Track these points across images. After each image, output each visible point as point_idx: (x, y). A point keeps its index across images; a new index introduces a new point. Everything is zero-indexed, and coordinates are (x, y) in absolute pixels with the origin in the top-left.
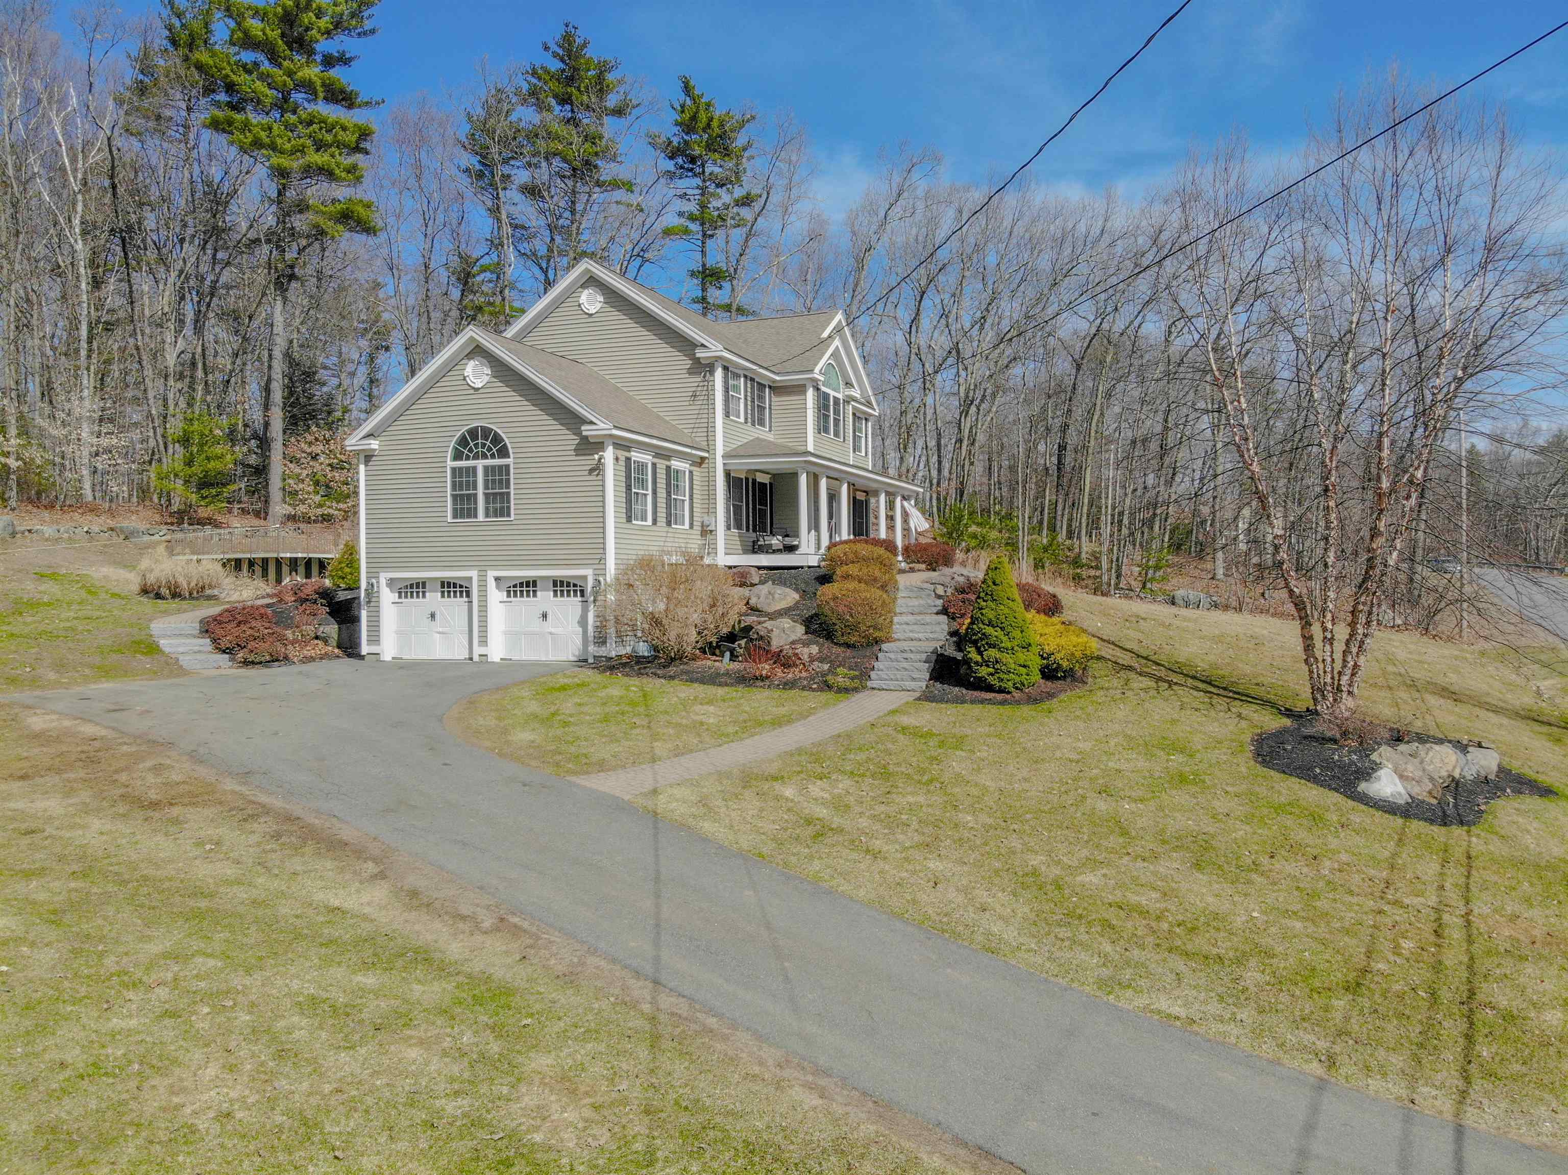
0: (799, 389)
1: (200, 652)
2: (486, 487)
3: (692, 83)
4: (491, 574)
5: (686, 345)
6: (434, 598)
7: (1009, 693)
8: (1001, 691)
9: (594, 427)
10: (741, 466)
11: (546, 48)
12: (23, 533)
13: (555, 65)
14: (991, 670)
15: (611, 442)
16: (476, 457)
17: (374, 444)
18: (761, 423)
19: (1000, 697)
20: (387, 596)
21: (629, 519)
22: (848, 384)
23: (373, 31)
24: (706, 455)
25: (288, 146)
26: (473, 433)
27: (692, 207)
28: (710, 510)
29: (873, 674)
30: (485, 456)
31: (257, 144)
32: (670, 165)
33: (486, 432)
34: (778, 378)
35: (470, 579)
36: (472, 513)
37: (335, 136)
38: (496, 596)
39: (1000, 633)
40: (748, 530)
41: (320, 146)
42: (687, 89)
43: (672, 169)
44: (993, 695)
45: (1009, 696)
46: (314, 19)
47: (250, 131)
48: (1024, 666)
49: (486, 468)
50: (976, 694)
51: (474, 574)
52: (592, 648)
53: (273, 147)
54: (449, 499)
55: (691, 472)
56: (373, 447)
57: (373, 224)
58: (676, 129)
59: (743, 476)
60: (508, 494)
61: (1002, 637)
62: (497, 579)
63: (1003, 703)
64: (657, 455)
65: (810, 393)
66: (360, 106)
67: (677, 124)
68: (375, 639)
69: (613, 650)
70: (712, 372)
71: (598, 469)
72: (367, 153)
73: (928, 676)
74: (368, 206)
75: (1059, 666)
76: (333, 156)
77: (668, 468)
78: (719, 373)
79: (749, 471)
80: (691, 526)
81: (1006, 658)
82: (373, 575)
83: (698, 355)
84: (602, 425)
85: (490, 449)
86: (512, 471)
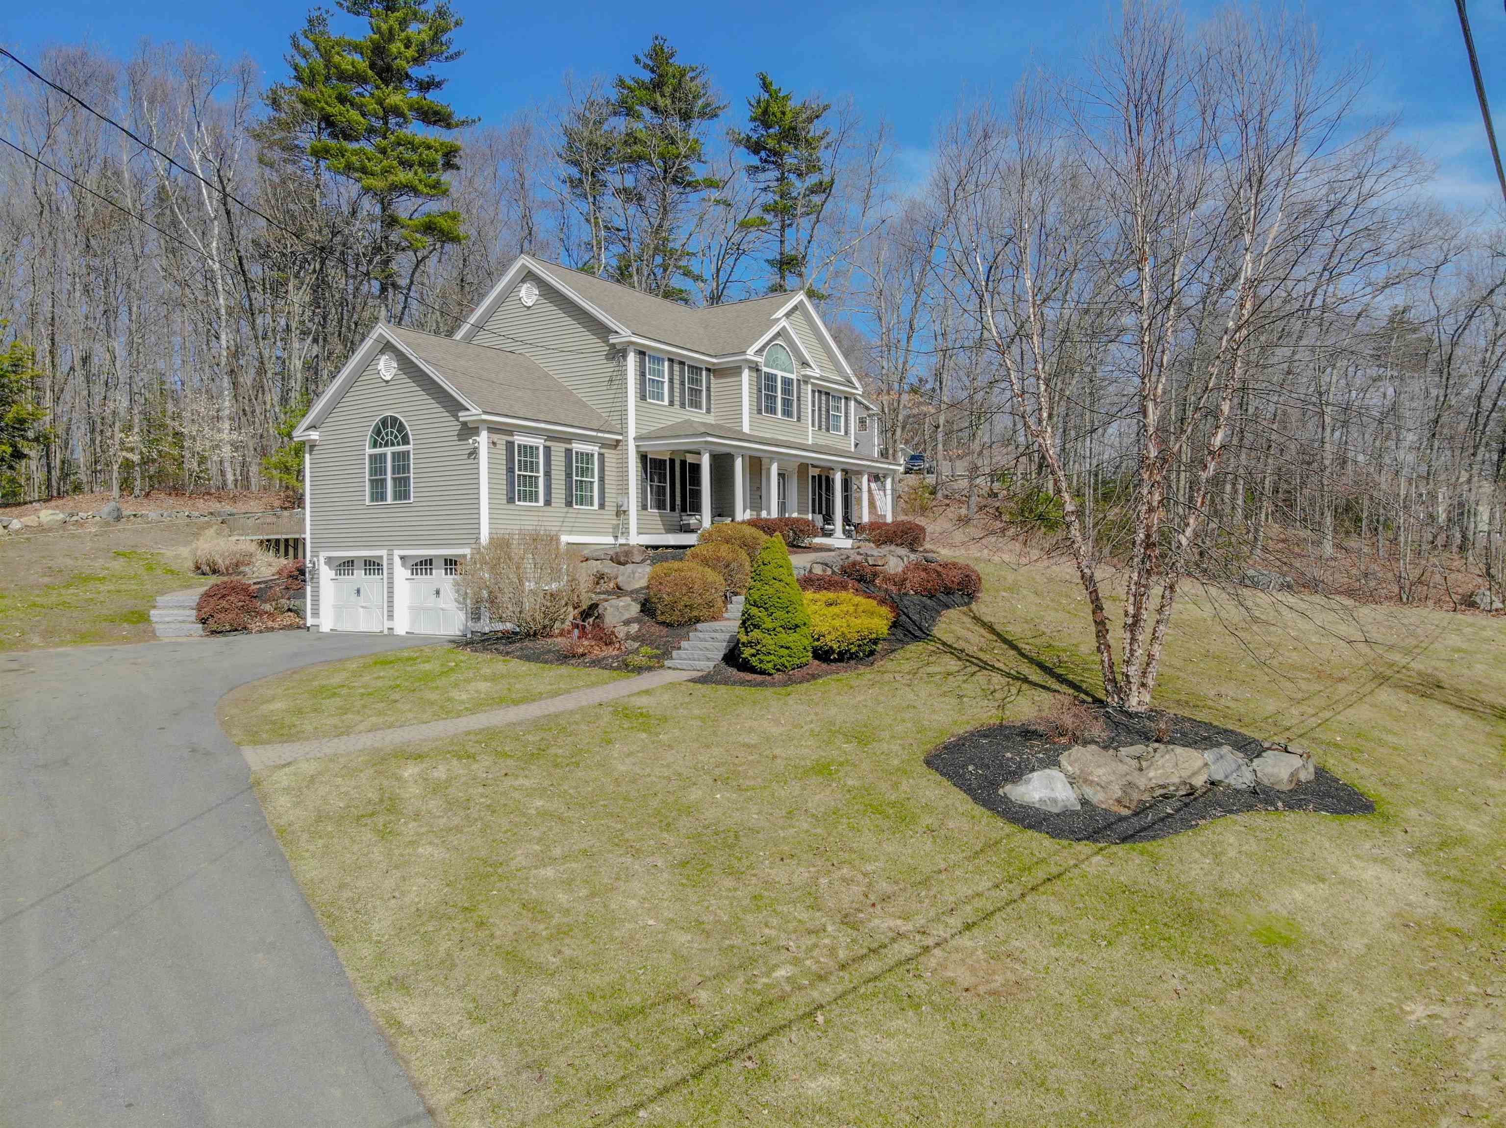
0: (735, 371)
1: (184, 622)
2: (393, 473)
3: (768, 80)
4: (397, 553)
5: (602, 331)
6: (359, 574)
7: (770, 675)
8: (763, 672)
9: (467, 413)
10: (661, 449)
11: (637, 61)
12: (129, 517)
13: (647, 76)
14: (753, 651)
15: (486, 426)
16: (386, 445)
17: (314, 435)
18: (696, 404)
19: (759, 678)
20: (326, 573)
21: (511, 500)
22: (805, 364)
23: (458, 54)
24: (620, 438)
25: (378, 169)
26: (384, 422)
27: (770, 198)
28: (624, 490)
29: (675, 653)
30: (393, 445)
31: (349, 167)
32: (755, 161)
33: (394, 420)
34: (714, 360)
35: (381, 557)
36: (383, 498)
37: (420, 155)
38: (401, 573)
39: (764, 614)
40: (673, 509)
41: (406, 164)
42: (765, 86)
43: (759, 163)
44: (755, 676)
45: (768, 678)
46: (402, 49)
47: (343, 156)
48: (787, 648)
49: (393, 454)
50: (742, 675)
51: (383, 553)
52: (470, 624)
53: (364, 170)
54: (367, 483)
55: (601, 455)
56: (312, 437)
57: (455, 234)
58: (752, 125)
59: (667, 458)
60: (409, 478)
61: (766, 619)
62: (402, 558)
63: (761, 684)
64: (550, 438)
65: (746, 374)
66: (457, 126)
67: (753, 120)
68: (316, 613)
69: (486, 626)
70: (625, 357)
71: (474, 453)
72: (458, 168)
73: (721, 655)
74: (454, 218)
75: (832, 650)
76: (416, 174)
77: (568, 452)
78: (632, 359)
79: (673, 452)
80: (602, 506)
81: (769, 641)
82: (315, 554)
83: (611, 341)
84: (474, 411)
85: (396, 437)
86: (412, 456)
